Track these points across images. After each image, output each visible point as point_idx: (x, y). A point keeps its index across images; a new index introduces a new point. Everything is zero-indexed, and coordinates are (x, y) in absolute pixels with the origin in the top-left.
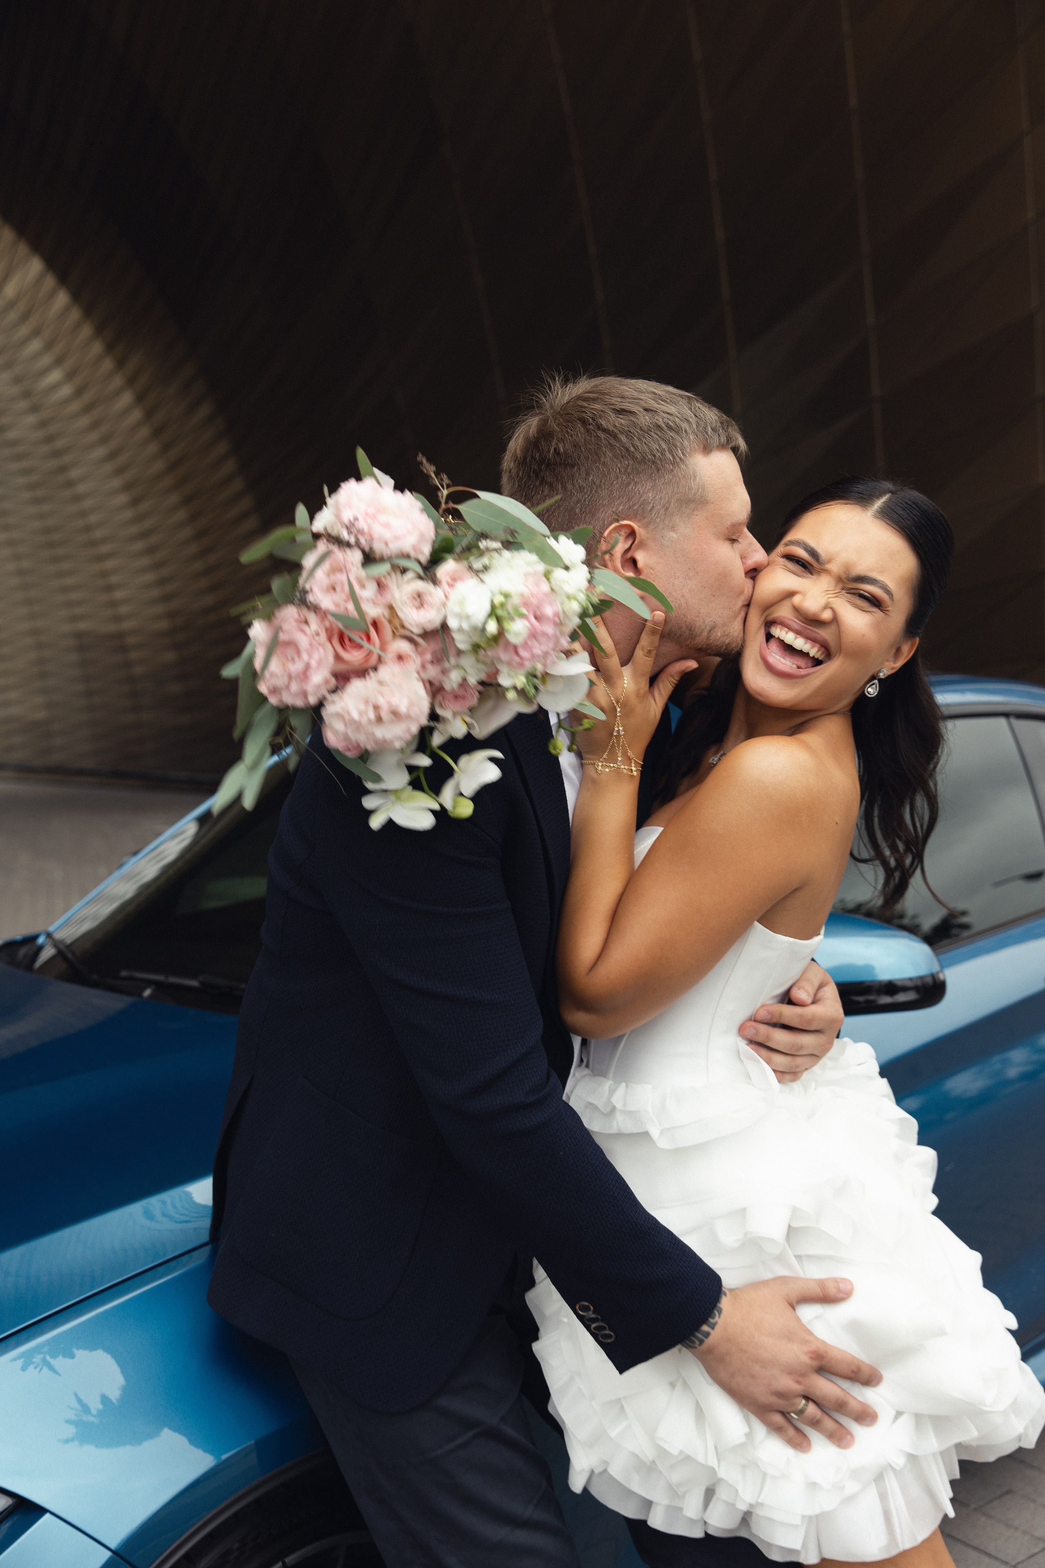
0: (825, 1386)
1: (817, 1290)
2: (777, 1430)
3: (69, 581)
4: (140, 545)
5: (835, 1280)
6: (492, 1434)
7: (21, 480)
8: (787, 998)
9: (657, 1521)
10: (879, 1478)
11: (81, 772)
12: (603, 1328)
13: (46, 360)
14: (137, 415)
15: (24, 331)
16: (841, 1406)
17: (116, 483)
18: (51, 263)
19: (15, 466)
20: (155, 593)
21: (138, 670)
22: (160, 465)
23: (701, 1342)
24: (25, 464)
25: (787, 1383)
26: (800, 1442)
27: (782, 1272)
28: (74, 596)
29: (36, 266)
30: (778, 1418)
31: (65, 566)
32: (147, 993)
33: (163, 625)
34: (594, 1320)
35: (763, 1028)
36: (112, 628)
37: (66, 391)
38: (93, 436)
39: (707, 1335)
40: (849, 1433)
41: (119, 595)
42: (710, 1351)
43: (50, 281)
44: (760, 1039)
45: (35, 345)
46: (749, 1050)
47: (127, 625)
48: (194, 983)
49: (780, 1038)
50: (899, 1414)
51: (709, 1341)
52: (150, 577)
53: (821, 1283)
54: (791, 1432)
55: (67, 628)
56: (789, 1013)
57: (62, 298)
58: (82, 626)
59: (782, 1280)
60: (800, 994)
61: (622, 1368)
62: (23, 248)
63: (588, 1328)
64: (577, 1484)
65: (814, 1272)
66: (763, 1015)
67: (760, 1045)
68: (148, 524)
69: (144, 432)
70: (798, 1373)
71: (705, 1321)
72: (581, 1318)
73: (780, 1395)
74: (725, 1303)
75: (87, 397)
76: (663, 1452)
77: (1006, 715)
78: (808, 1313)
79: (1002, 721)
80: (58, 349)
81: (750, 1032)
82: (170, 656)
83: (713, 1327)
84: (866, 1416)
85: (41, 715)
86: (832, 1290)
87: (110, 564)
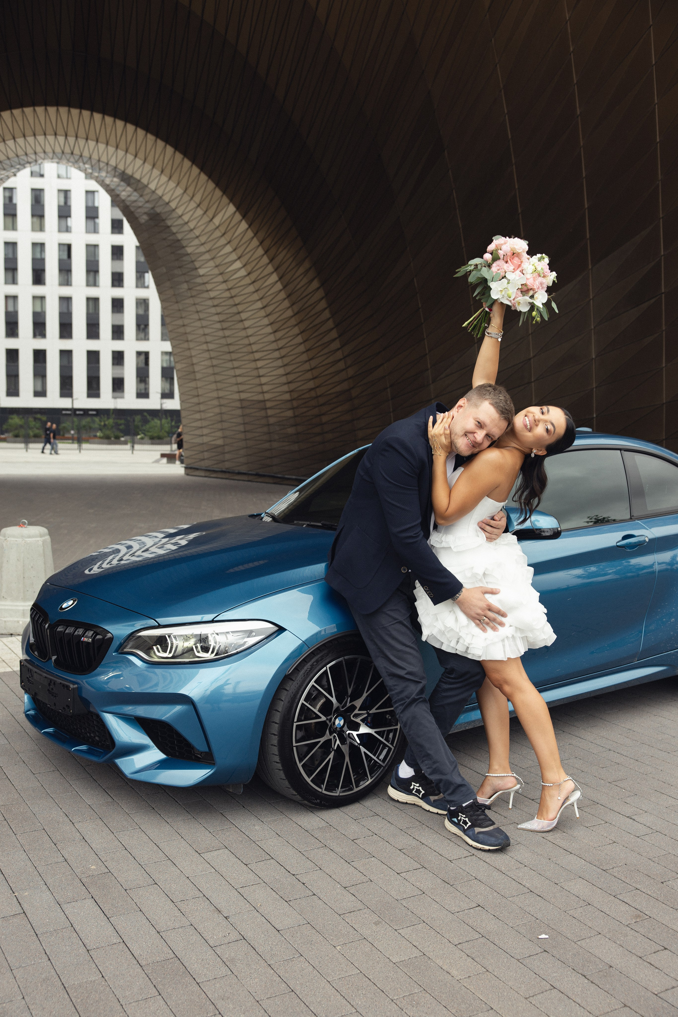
0: (490, 614)
1: (490, 590)
2: (477, 625)
3: (238, 372)
4: (276, 354)
5: (496, 589)
6: (401, 623)
7: (216, 318)
8: (493, 518)
9: (444, 648)
10: (503, 640)
11: (239, 473)
12: (430, 593)
13: (234, 256)
14: (279, 286)
15: (223, 241)
16: (494, 620)
17: (266, 321)
18: (238, 208)
19: (213, 310)
20: (284, 380)
21: (272, 420)
22: (289, 313)
23: (457, 599)
24: (219, 310)
25: (480, 611)
26: (484, 630)
27: (481, 585)
28: (240, 380)
29: (232, 208)
30: (478, 621)
31: (236, 364)
32: (304, 526)
33: (287, 397)
34: (428, 591)
35: (484, 525)
36: (260, 397)
37: (243, 272)
38: (256, 296)
39: (458, 597)
40: (497, 628)
41: (264, 380)
42: (459, 602)
43: (238, 217)
44: (482, 527)
45: (228, 249)
46: (480, 529)
47: (267, 396)
48: (320, 524)
49: (488, 528)
50: (511, 626)
51: (458, 599)
52: (281, 371)
53: (492, 589)
54: (481, 626)
55: (236, 396)
56: (492, 522)
57: (244, 225)
58: (243, 396)
59: (481, 587)
60: (496, 518)
61: (435, 604)
62: (225, 200)
63: (427, 593)
64: (424, 638)
65: (491, 586)
66: (485, 521)
67: (483, 529)
68: (281, 343)
69: (283, 295)
70: (483, 610)
71: (457, 593)
72: (425, 590)
73: (478, 614)
74: (463, 590)
75: (253, 276)
76: (446, 627)
77: (620, 450)
78: (487, 596)
79: (619, 451)
80: (239, 251)
81: (480, 525)
82: (289, 413)
83: (460, 595)
84: (502, 624)
85: (220, 442)
86: (494, 591)
87: (260, 364)
